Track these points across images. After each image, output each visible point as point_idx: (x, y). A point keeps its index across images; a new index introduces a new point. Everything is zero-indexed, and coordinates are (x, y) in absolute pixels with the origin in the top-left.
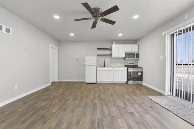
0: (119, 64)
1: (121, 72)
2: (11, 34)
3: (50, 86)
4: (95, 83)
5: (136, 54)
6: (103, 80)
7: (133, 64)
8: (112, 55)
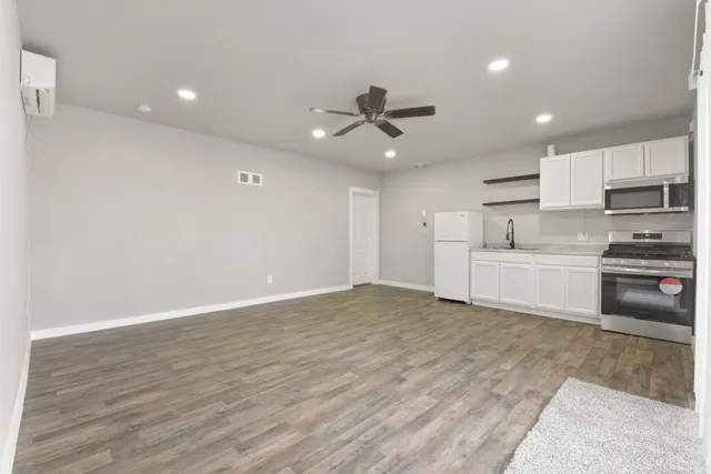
0: (581, 237)
1: (571, 272)
2: (261, 185)
3: (351, 291)
4: (463, 303)
5: (666, 190)
6: (493, 298)
7: (659, 236)
8: (538, 200)
